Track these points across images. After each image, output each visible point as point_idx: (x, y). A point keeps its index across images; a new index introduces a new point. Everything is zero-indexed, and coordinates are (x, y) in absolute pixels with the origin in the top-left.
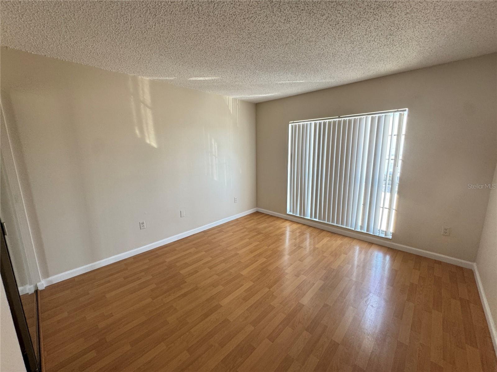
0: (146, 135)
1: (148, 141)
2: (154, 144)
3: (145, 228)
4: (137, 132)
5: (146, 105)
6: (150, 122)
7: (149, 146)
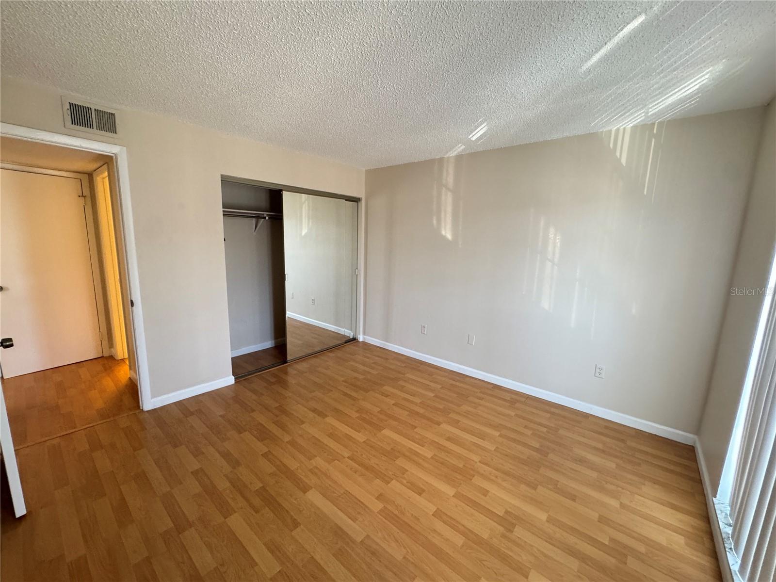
0: (443, 224)
1: (443, 233)
2: (449, 236)
3: (425, 334)
4: (435, 222)
5: (448, 189)
6: (449, 209)
7: (444, 238)
